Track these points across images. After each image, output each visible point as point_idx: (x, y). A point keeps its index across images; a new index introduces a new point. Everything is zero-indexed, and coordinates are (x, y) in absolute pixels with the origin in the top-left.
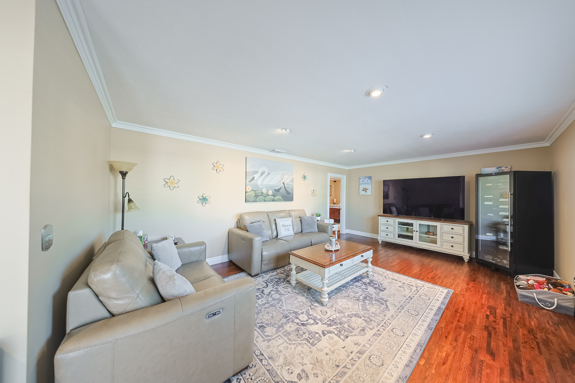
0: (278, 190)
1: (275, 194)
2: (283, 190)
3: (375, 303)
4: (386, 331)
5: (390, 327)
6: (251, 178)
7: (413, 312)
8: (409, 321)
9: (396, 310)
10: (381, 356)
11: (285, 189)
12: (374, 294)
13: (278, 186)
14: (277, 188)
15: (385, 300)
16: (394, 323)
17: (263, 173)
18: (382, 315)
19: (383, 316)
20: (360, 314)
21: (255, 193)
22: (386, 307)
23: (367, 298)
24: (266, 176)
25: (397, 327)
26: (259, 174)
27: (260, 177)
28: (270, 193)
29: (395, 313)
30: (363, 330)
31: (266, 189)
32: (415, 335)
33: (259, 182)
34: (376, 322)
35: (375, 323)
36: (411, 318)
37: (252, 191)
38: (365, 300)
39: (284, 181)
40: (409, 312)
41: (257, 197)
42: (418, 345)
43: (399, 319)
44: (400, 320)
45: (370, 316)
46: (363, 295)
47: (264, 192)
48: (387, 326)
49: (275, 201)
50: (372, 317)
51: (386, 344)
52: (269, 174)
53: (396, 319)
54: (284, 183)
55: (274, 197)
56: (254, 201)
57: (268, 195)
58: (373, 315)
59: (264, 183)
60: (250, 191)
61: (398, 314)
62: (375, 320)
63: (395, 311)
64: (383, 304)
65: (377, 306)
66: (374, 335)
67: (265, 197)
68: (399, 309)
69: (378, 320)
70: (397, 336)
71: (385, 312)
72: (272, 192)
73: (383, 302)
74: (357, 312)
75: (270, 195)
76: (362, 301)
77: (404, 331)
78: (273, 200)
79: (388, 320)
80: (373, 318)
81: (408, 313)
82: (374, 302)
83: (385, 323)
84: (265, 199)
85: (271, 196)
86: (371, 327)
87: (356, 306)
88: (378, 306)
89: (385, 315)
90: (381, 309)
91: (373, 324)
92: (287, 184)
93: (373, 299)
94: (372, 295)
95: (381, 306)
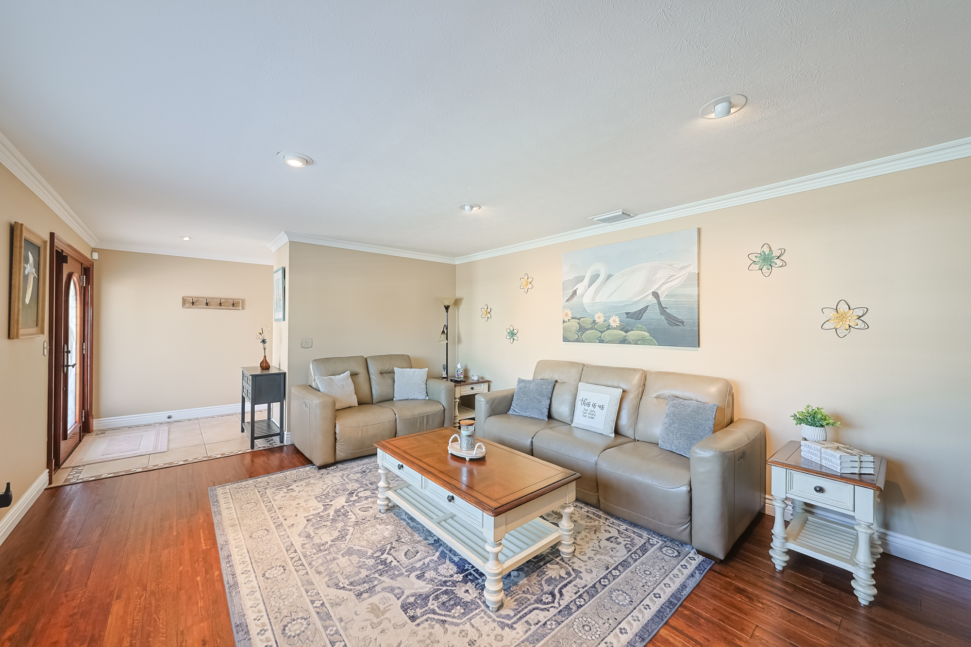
0: (638, 315)
1: (627, 326)
2: (653, 314)
3: (359, 572)
4: (288, 560)
5: (290, 566)
6: (571, 292)
7: (296, 627)
8: (281, 601)
9: (323, 598)
10: (261, 539)
11: (663, 310)
12: (394, 584)
13: (636, 302)
14: (633, 310)
15: (365, 595)
16: (296, 578)
17: (594, 278)
18: (321, 569)
19: (319, 570)
20: (342, 542)
21: (579, 323)
22: (342, 586)
23: (383, 566)
24: (602, 282)
25: (284, 576)
26: (586, 281)
27: (589, 287)
28: (615, 321)
29: (316, 591)
30: (308, 536)
31: (604, 313)
32: (251, 591)
33: (587, 300)
34: (312, 556)
35: (312, 553)
36: (285, 612)
37: (572, 318)
38: (379, 561)
39: (658, 288)
40: (302, 618)
41: (584, 332)
42: (236, 585)
43: (298, 589)
44: (294, 590)
45: (330, 553)
46: (395, 563)
47: (597, 320)
48: (294, 564)
49: (629, 343)
50: (326, 554)
51: (270, 551)
52: (609, 277)
53: (300, 584)
54: (655, 295)
55: (626, 332)
56: (577, 341)
57: (609, 327)
58: (328, 558)
59: (597, 300)
60: (569, 320)
61: (309, 594)
62: (317, 556)
63: (321, 595)
64: (351, 584)
65: (350, 572)
66: (292, 544)
67: (600, 331)
68: (323, 604)
69: (314, 559)
70: (269, 567)
71: (327, 578)
72: (618, 320)
73: (358, 588)
74: (347, 540)
75: (614, 329)
76: (375, 555)
77: (269, 581)
78: (624, 341)
79: (306, 571)
80: (324, 555)
81: (301, 615)
82: (364, 573)
83: (302, 565)
84: (600, 337)
85: (615, 331)
86: (307, 546)
87: (364, 543)
88: (348, 574)
89: (319, 573)
90: (339, 575)
91: (311, 550)
92: (667, 296)
93: (377, 575)
94: (392, 578)
95: (346, 578)
